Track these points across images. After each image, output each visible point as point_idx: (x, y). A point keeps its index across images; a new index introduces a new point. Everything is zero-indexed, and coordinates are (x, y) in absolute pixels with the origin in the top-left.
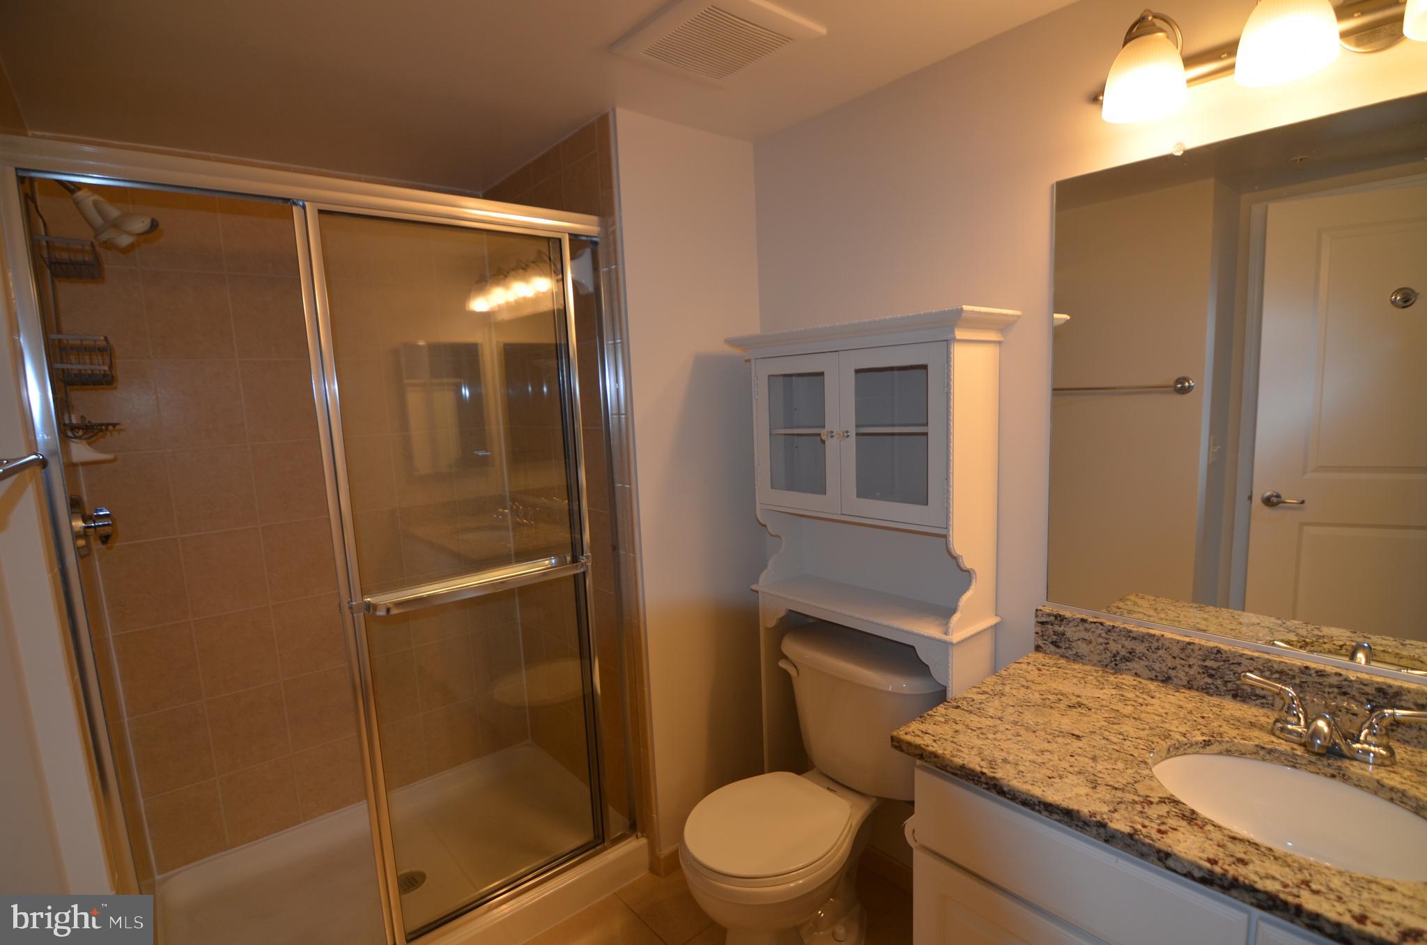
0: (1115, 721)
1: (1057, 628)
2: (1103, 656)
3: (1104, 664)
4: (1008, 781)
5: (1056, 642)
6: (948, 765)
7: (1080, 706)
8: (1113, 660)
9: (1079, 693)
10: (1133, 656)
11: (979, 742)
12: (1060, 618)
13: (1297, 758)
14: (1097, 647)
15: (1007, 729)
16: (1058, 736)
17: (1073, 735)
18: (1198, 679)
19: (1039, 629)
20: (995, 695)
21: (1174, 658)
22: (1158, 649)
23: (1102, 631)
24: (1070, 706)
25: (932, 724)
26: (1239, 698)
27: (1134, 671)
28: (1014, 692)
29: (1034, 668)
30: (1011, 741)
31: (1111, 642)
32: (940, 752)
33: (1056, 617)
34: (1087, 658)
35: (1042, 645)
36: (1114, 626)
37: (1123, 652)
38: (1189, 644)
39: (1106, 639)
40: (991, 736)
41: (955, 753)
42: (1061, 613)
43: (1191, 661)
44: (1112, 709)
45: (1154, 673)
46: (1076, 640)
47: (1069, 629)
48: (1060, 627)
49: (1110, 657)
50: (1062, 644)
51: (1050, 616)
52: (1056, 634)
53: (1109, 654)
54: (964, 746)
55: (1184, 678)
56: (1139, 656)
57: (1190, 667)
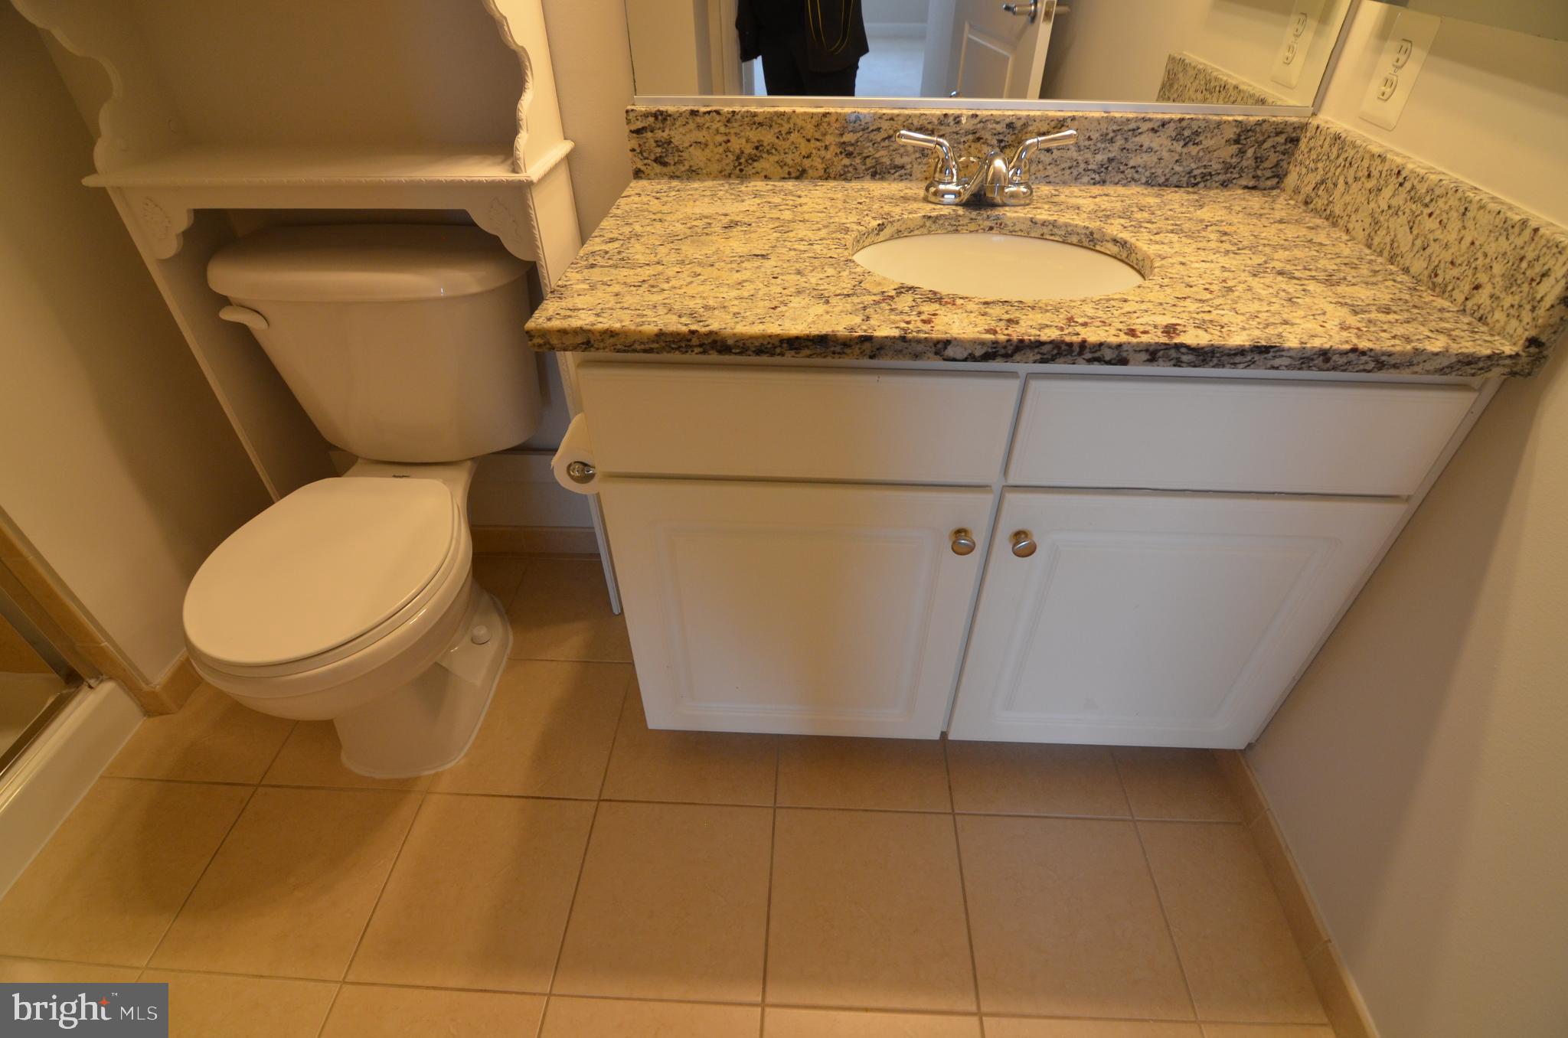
0: (786, 229)
1: (659, 135)
2: (726, 161)
3: (726, 173)
4: (732, 329)
5: (661, 157)
6: (635, 342)
7: (737, 224)
8: (737, 164)
9: (724, 212)
10: (761, 151)
11: (657, 298)
12: (661, 117)
13: (960, 219)
14: (716, 150)
15: (678, 272)
16: (743, 262)
17: (757, 256)
18: (836, 164)
19: (634, 143)
20: (629, 239)
21: (809, 140)
22: (789, 133)
23: (719, 124)
24: (725, 227)
25: (576, 295)
26: (878, 176)
27: (763, 174)
28: (649, 228)
29: (649, 198)
30: (694, 284)
31: (733, 138)
32: (617, 326)
33: (656, 116)
34: (704, 171)
35: (643, 168)
36: (734, 112)
37: (749, 150)
38: (825, 115)
39: (726, 134)
40: (666, 286)
41: (639, 320)
42: (661, 109)
43: (829, 139)
44: (772, 218)
45: (786, 169)
46: (687, 148)
47: (675, 131)
48: (663, 131)
49: (733, 161)
50: (670, 159)
51: (648, 117)
52: (660, 144)
53: (731, 157)
54: (641, 308)
55: (821, 167)
56: (768, 151)
57: (826, 148)
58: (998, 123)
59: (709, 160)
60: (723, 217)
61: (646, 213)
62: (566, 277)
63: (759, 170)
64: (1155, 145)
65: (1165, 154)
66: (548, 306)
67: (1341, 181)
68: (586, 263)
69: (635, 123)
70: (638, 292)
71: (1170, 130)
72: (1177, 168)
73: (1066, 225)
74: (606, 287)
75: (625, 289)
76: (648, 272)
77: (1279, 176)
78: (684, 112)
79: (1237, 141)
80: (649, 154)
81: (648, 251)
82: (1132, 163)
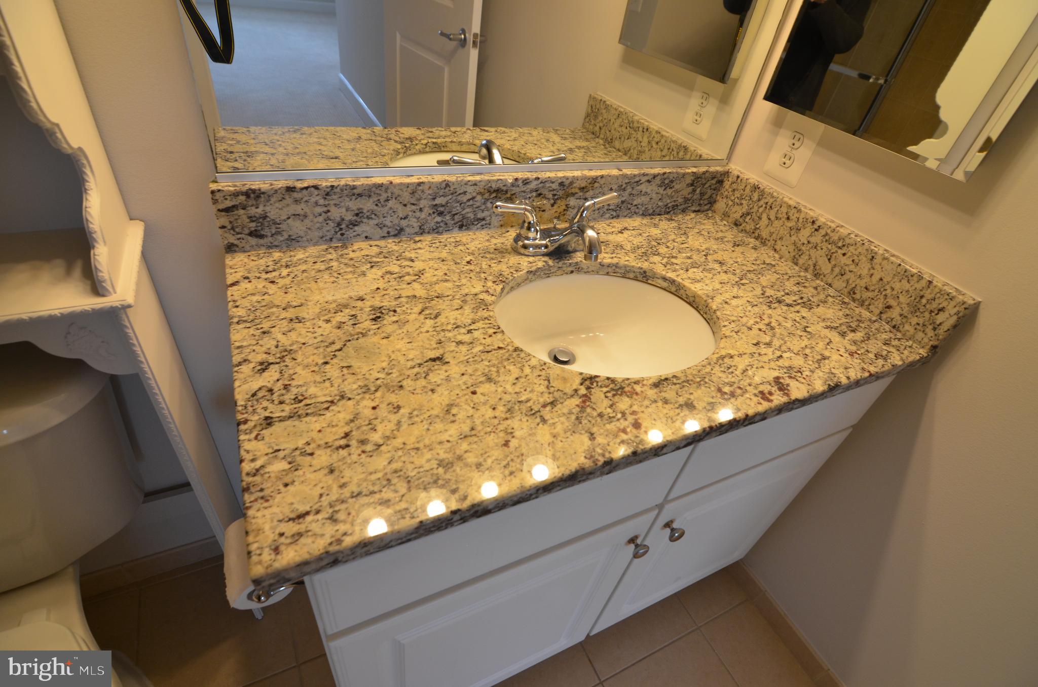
0: (433, 312)
1: (253, 211)
2: (325, 229)
3: (328, 238)
5: (255, 230)
6: (391, 541)
7: (381, 313)
8: (338, 229)
9: (356, 294)
10: (361, 217)
11: (381, 463)
12: (254, 195)
14: (316, 220)
15: (374, 408)
16: (426, 374)
17: (433, 360)
18: (429, 221)
19: (224, 221)
20: (282, 359)
21: (405, 205)
22: (387, 200)
23: (317, 198)
24: (374, 320)
25: (281, 488)
26: (464, 228)
27: (364, 235)
28: (293, 336)
29: (262, 282)
30: (405, 426)
31: (333, 209)
33: (248, 194)
34: (305, 239)
35: (236, 242)
36: (332, 186)
37: (349, 217)
38: (419, 184)
39: (325, 206)
40: (376, 437)
42: (253, 187)
43: (423, 203)
44: (408, 297)
45: (386, 230)
46: (285, 220)
47: (270, 207)
48: (257, 208)
49: (333, 227)
50: (266, 232)
51: (238, 195)
52: (254, 219)
53: (331, 224)
54: (376, 489)
55: (416, 225)
56: (367, 216)
57: (421, 210)
58: (553, 183)
59: (309, 229)
60: (359, 304)
61: (274, 309)
62: (248, 452)
63: (360, 233)
64: (649, 191)
65: (654, 196)
66: (260, 521)
68: (256, 418)
69: (222, 202)
70: (354, 457)
71: (658, 181)
72: (660, 204)
74: (309, 458)
75: (335, 456)
76: (341, 416)
77: (712, 202)
78: (279, 189)
79: (692, 185)
80: (242, 228)
81: (318, 378)
82: (635, 203)
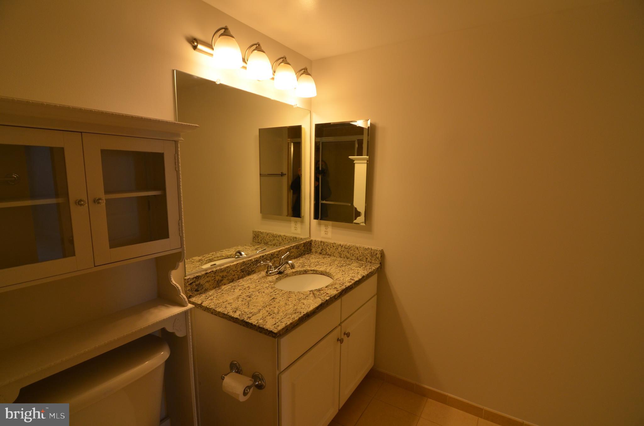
2: (215, 284)
3: (215, 287)
5: (197, 289)
8: (217, 284)
10: (223, 278)
12: (197, 277)
14: (212, 282)
15: (269, 309)
18: (240, 275)
19: (189, 288)
21: (234, 271)
22: (230, 271)
23: (213, 275)
26: (249, 275)
31: (216, 277)
34: (209, 289)
35: (191, 294)
36: (217, 270)
38: (237, 264)
42: (197, 275)
43: (238, 270)
45: (229, 280)
46: (204, 284)
47: (201, 280)
48: (198, 281)
50: (199, 289)
51: (194, 279)
52: (197, 285)
53: (216, 282)
55: (237, 277)
56: (225, 277)
57: (238, 272)
58: (269, 255)
59: (210, 285)
60: (241, 296)
63: (223, 283)
64: (294, 251)
65: (295, 252)
66: (267, 327)
67: (327, 248)
68: (245, 318)
69: (190, 282)
70: (275, 315)
71: (295, 247)
72: (298, 254)
73: (300, 271)
74: (265, 318)
75: (271, 316)
76: (264, 312)
77: (311, 250)
78: (204, 274)
79: (304, 246)
80: (194, 289)
81: (250, 309)
82: (291, 255)
